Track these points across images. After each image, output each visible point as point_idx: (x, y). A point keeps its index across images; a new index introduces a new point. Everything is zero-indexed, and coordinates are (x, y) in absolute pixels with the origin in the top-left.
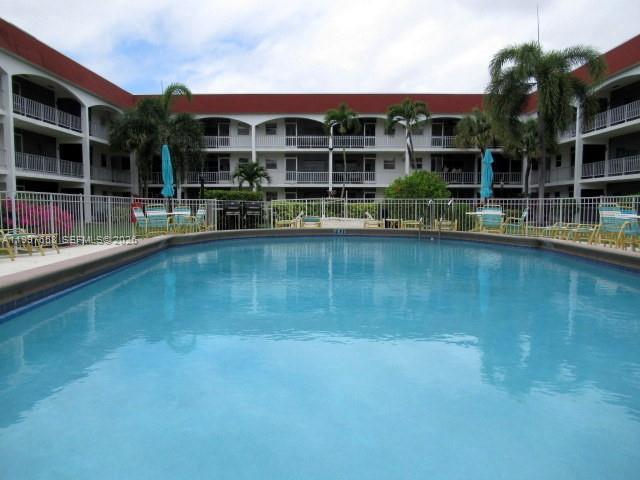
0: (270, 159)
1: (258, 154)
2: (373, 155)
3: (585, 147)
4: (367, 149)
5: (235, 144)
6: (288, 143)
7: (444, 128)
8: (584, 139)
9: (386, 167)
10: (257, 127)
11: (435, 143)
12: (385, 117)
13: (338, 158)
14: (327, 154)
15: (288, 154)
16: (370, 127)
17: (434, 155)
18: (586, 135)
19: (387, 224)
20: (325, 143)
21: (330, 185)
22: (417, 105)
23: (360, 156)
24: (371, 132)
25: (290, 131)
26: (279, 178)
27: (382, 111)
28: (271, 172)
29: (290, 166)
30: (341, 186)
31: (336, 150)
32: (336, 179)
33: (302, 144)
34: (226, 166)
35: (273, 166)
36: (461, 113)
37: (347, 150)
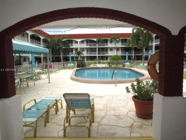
0: (83, 49)
1: (80, 48)
2: (107, 48)
3: (155, 46)
4: (106, 46)
5: (74, 46)
6: (87, 45)
7: (124, 41)
8: (155, 44)
9: (110, 51)
10: (80, 42)
11: (122, 45)
12: (110, 39)
13: (99, 49)
14: (96, 48)
15: (87, 48)
16: (106, 41)
17: (122, 48)
18: (156, 44)
19: (109, 66)
20: (96, 45)
21: (97, 55)
22: (117, 37)
23: (104, 48)
24: (107, 42)
25: (87, 42)
26: (85, 54)
27: (109, 38)
28: (83, 52)
29: (87, 51)
30: (100, 55)
31: (98, 47)
32: (99, 54)
33: (90, 45)
34: (72, 51)
35: (84, 51)
36: (128, 38)
37: (101, 47)
